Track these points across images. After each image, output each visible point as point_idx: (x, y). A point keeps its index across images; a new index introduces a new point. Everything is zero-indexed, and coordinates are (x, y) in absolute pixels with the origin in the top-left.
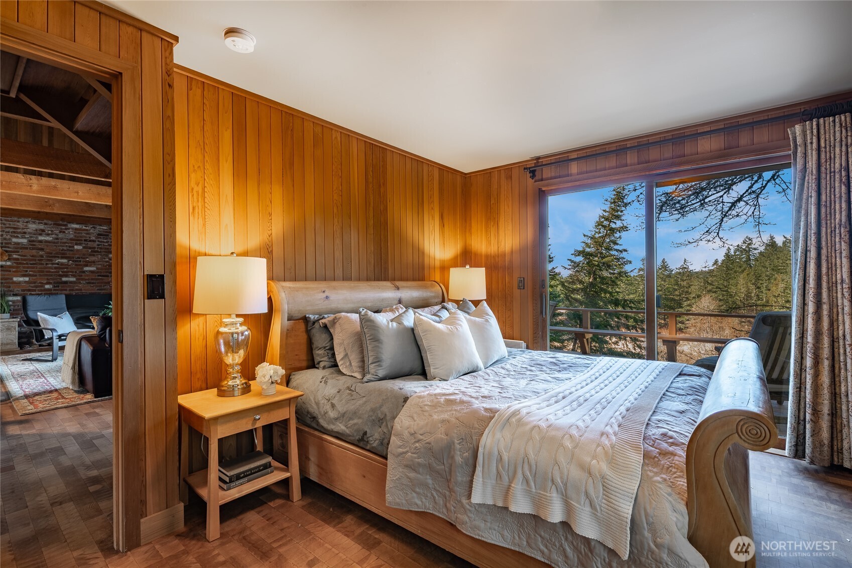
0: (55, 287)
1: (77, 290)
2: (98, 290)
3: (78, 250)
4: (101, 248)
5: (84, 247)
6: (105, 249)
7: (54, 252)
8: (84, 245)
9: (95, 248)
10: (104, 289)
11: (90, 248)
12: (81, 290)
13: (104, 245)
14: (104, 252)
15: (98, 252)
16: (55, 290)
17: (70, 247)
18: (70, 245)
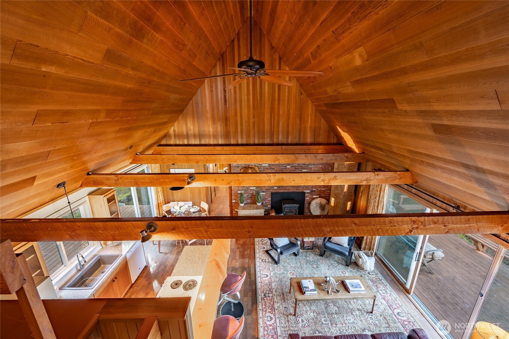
0: (278, 188)
1: (287, 189)
2: (296, 189)
3: (288, 168)
4: (299, 167)
5: (291, 167)
6: (301, 167)
7: (278, 170)
8: (291, 165)
9: (296, 166)
10: (299, 189)
11: (294, 167)
12: (289, 189)
13: (300, 165)
14: (300, 168)
15: (297, 168)
16: (278, 190)
17: (285, 167)
18: (285, 165)
